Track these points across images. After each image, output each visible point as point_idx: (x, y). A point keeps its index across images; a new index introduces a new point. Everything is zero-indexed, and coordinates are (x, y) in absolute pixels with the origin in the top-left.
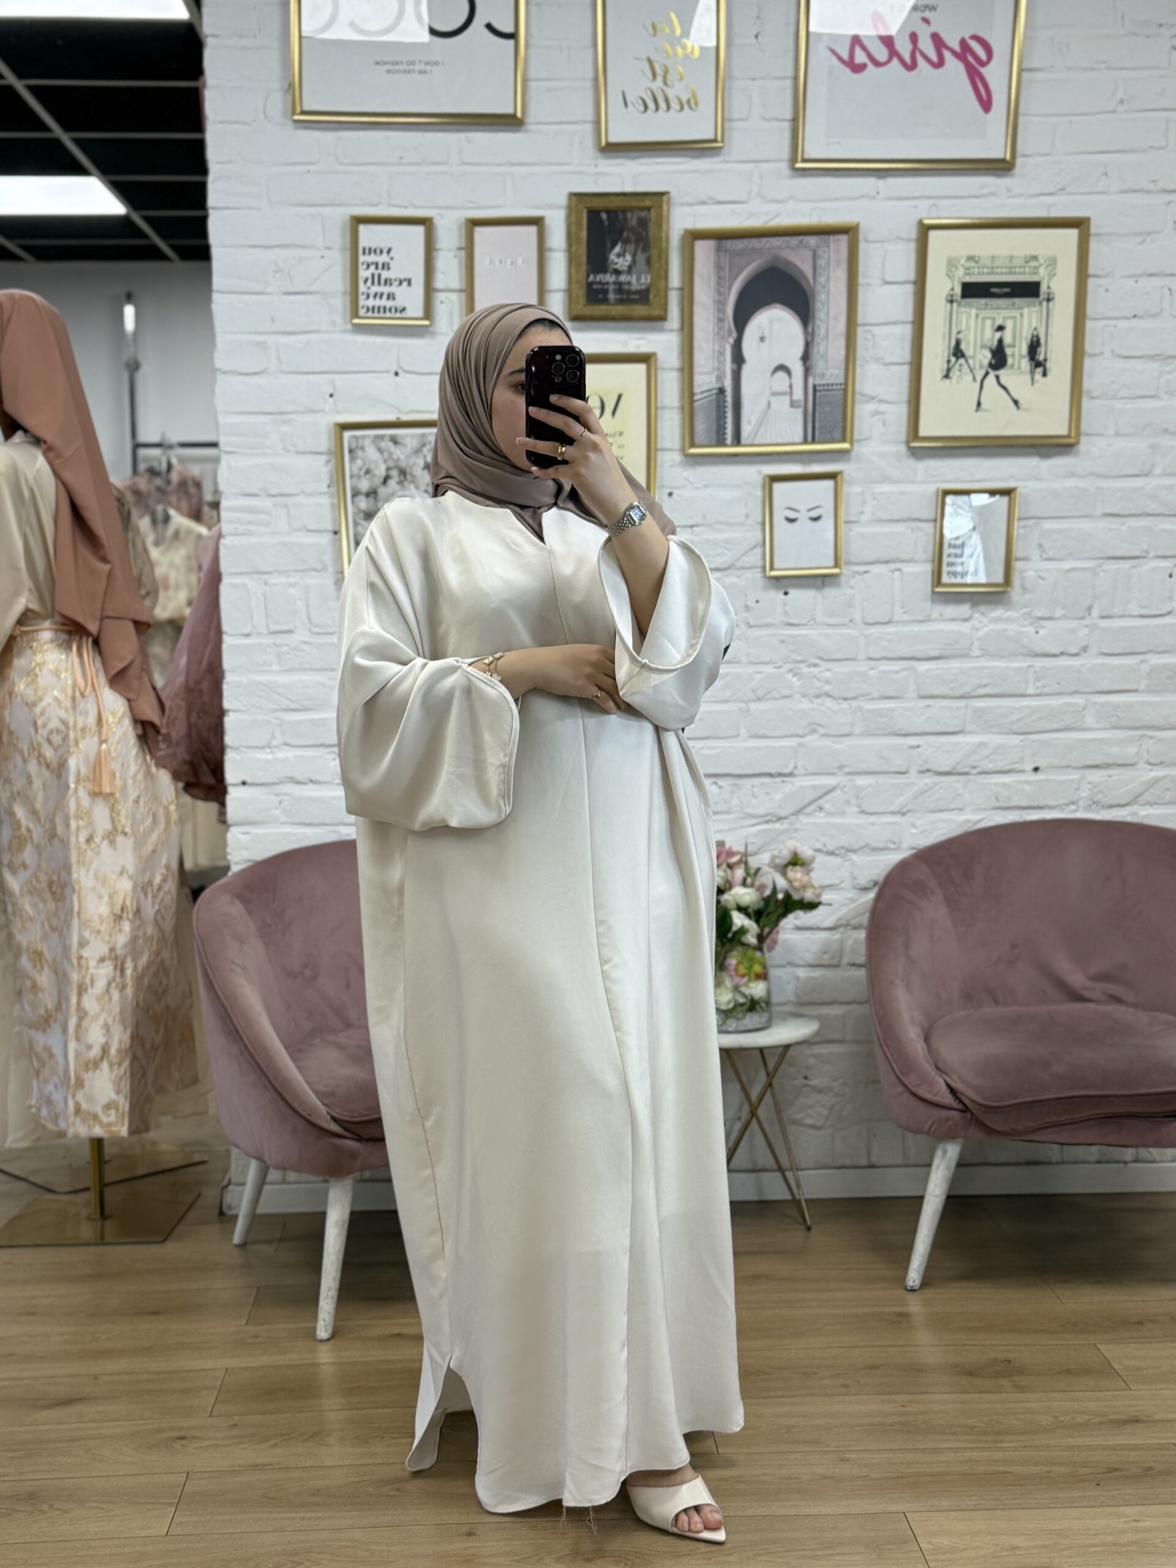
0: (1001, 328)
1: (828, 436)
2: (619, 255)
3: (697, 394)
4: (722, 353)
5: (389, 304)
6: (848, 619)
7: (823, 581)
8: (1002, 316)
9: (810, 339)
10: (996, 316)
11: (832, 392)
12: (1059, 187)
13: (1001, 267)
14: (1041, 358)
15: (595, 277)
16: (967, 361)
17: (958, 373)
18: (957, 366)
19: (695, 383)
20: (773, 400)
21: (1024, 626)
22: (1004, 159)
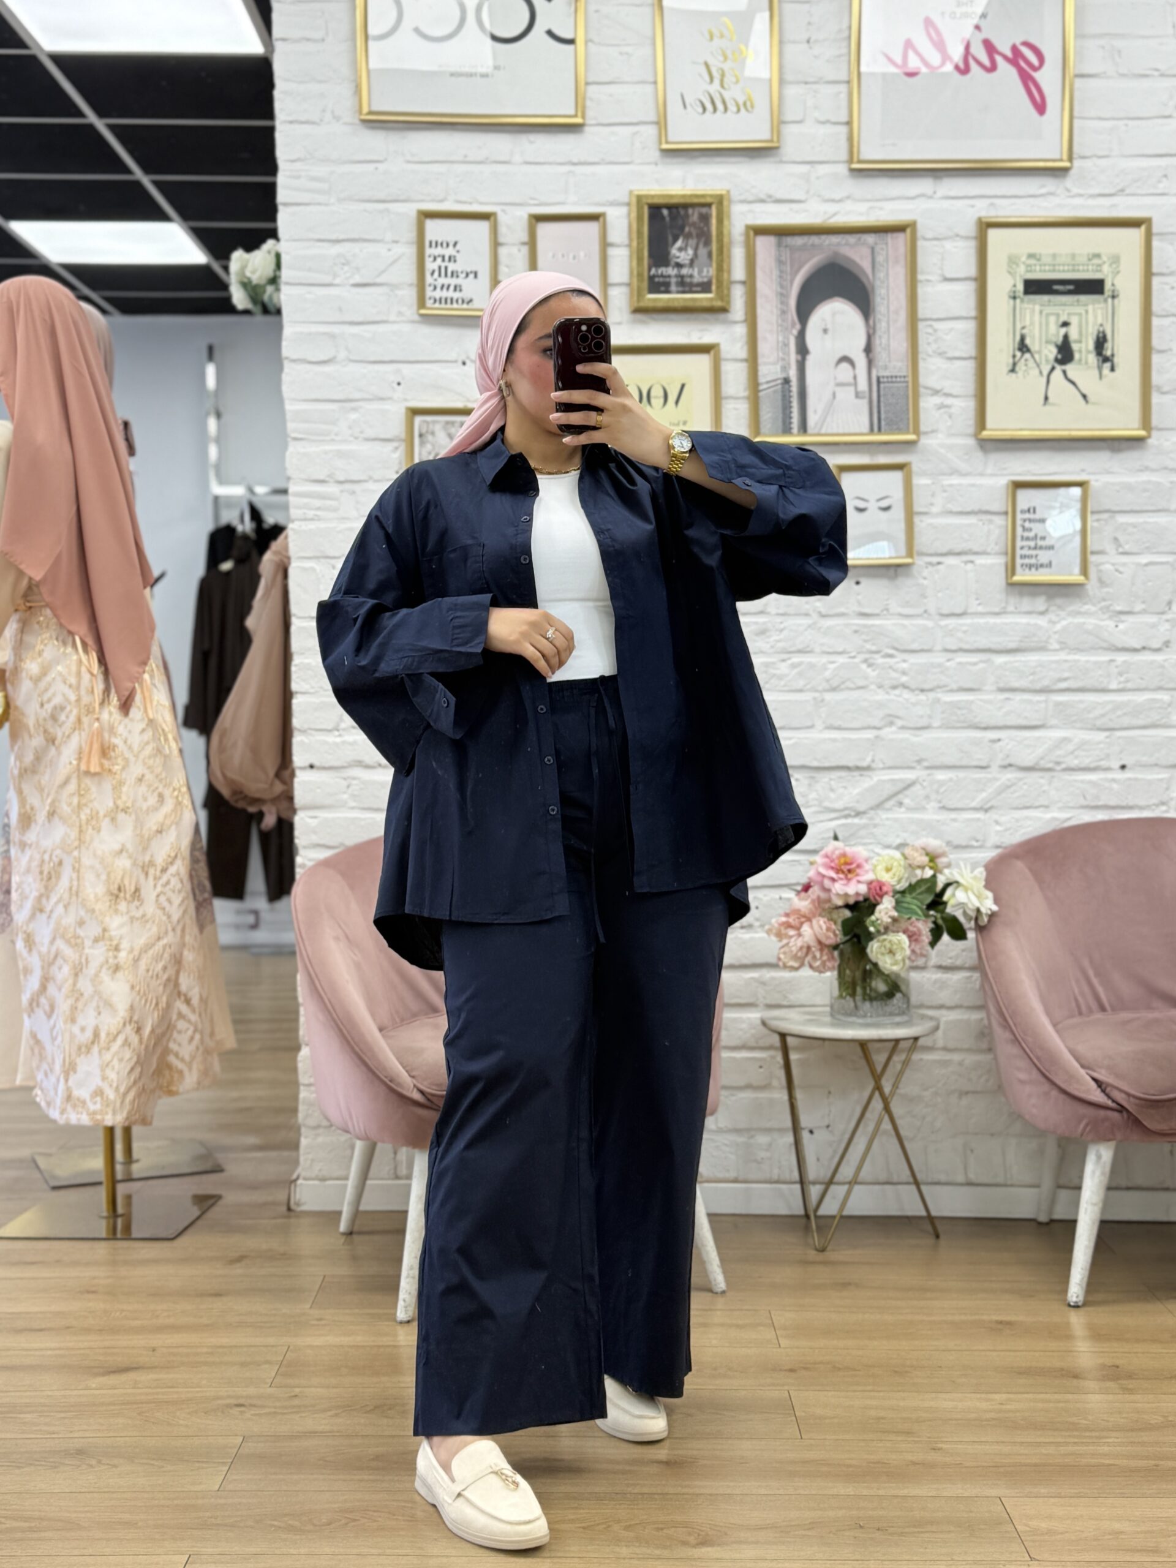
0: (1066, 324)
1: (895, 427)
2: (680, 249)
3: (762, 384)
4: (786, 345)
5: (456, 295)
6: (920, 611)
7: (896, 571)
8: (1066, 312)
9: (871, 331)
10: (1061, 312)
11: (896, 385)
12: (1119, 187)
13: (1064, 265)
14: (1108, 353)
15: (657, 271)
16: (1033, 356)
17: (1024, 368)
18: (1023, 360)
19: (760, 373)
20: (838, 390)
21: (1103, 620)
22: (1061, 160)
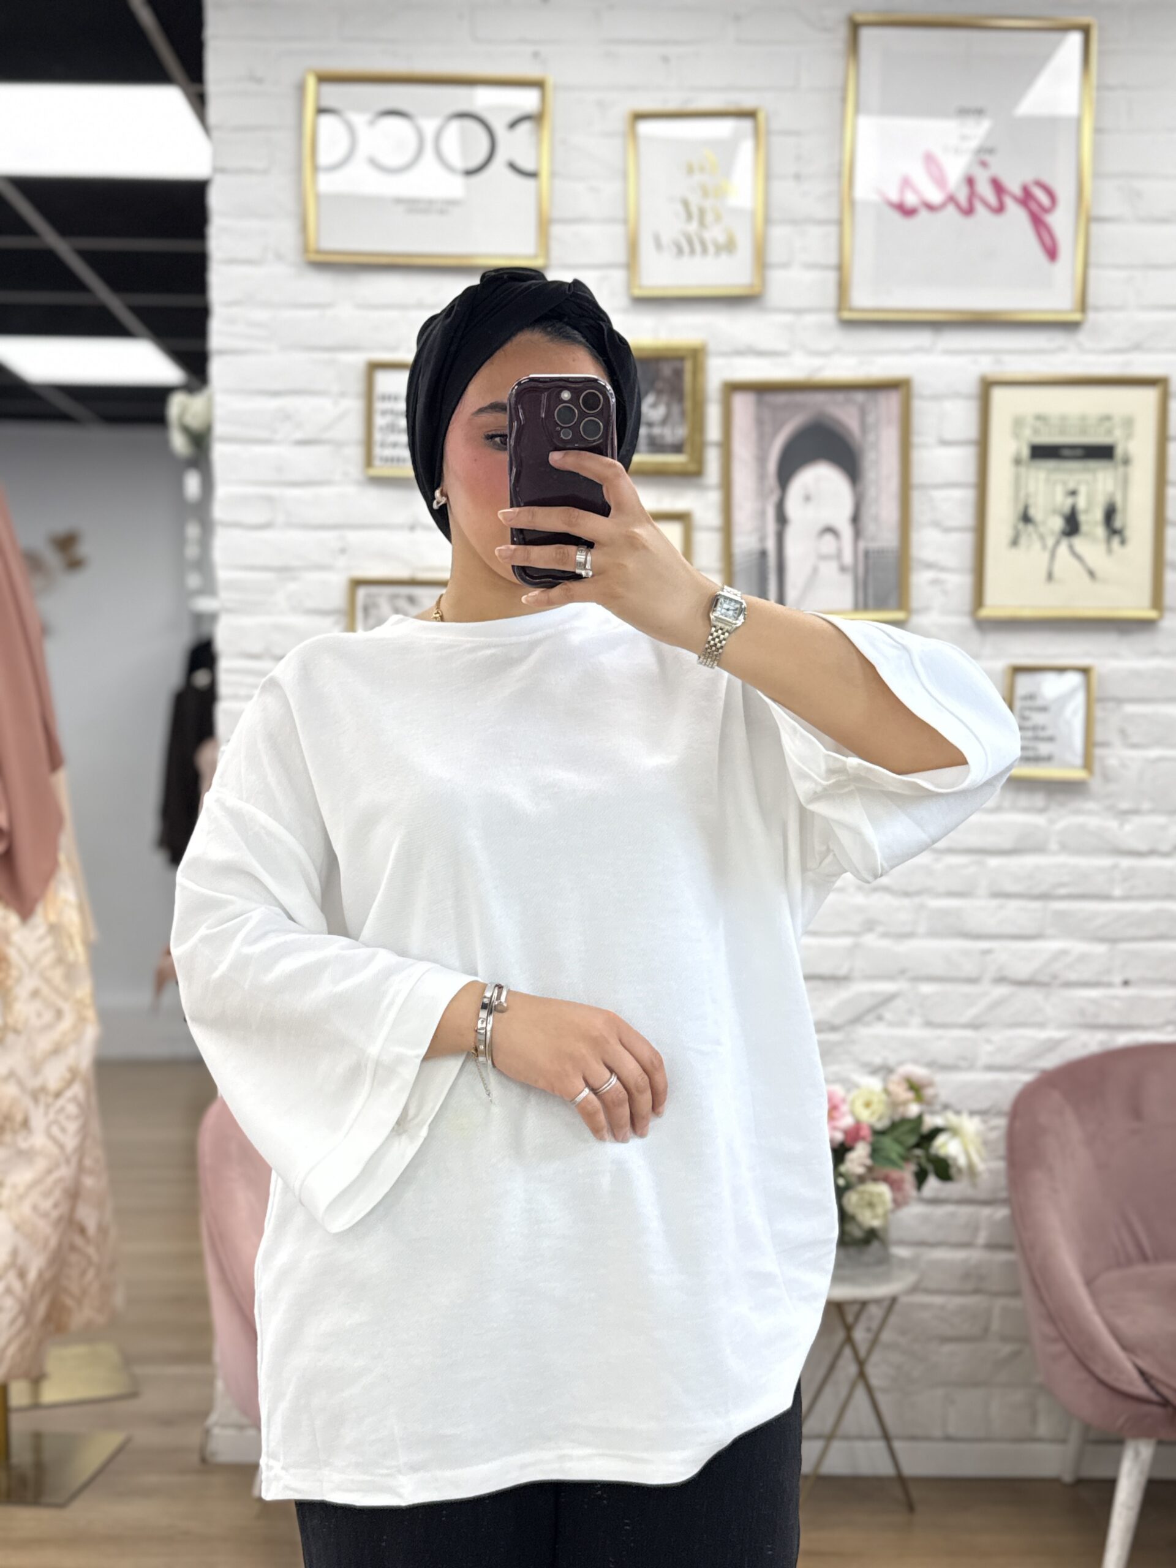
0: (1073, 493)
1: (883, 604)
2: (652, 406)
3: (737, 556)
4: (763, 513)
8: (1074, 480)
9: (859, 499)
10: (1068, 480)
11: (886, 558)
12: (1136, 342)
13: (1074, 429)
14: (1118, 525)
16: (1036, 528)
17: (1027, 541)
18: (1025, 532)
19: (735, 544)
20: (820, 563)
21: (1107, 820)
22: (1072, 311)
